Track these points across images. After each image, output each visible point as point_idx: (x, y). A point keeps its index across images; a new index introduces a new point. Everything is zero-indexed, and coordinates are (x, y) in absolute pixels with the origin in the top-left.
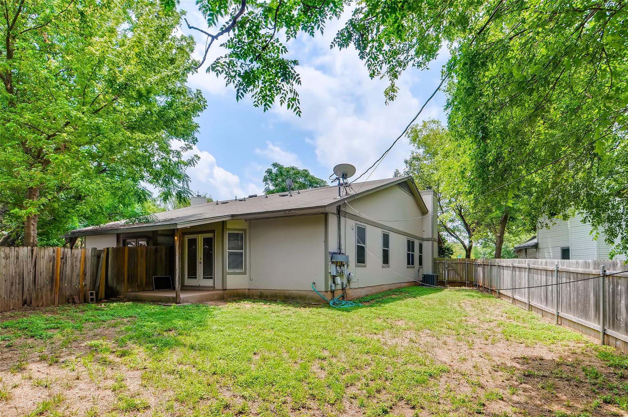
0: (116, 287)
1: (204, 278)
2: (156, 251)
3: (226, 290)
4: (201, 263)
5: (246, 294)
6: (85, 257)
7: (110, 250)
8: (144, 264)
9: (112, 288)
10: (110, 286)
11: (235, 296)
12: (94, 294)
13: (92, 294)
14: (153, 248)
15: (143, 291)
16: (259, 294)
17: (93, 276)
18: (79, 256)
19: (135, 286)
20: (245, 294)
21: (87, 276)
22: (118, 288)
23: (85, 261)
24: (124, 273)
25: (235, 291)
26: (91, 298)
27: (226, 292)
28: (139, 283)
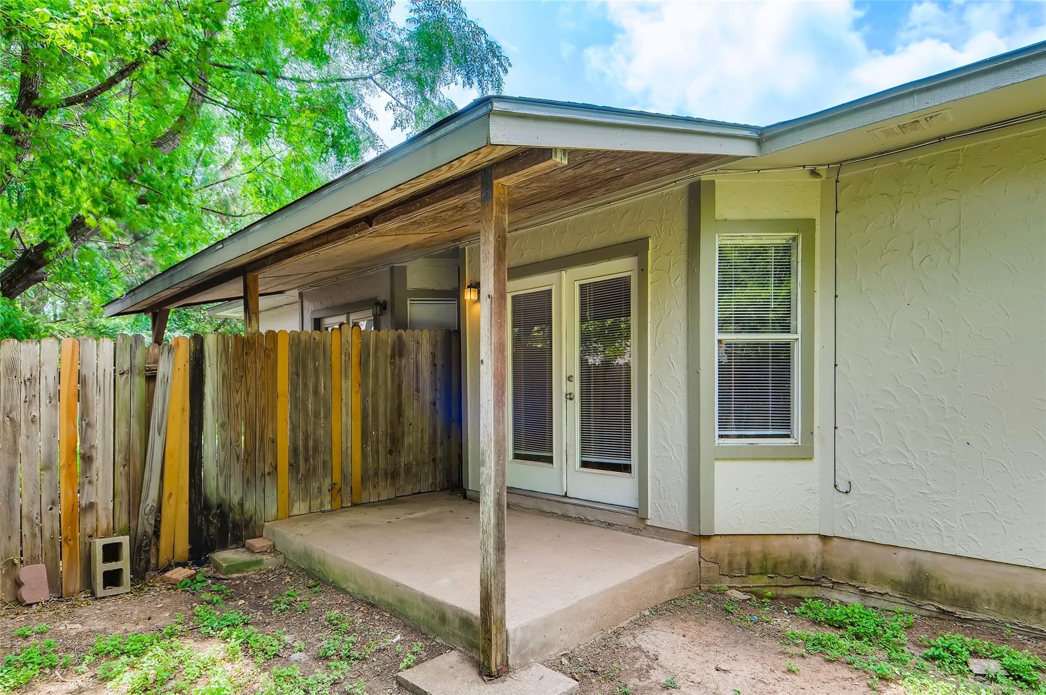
0: (241, 505)
1: (585, 464)
2: (399, 350)
3: (708, 537)
4: (569, 396)
5: (811, 559)
6: (82, 380)
7: (211, 344)
8: (356, 402)
9: (223, 511)
10: (214, 499)
11: (756, 568)
12: (126, 551)
13: (112, 552)
14: (388, 335)
15: (354, 505)
16: (901, 573)
17: (127, 462)
18: (49, 372)
19: (320, 489)
20: (804, 563)
21: (98, 463)
22: (249, 506)
23: (81, 396)
24: (274, 441)
25: (756, 547)
26: (106, 574)
27: (710, 548)
28: (337, 477)
